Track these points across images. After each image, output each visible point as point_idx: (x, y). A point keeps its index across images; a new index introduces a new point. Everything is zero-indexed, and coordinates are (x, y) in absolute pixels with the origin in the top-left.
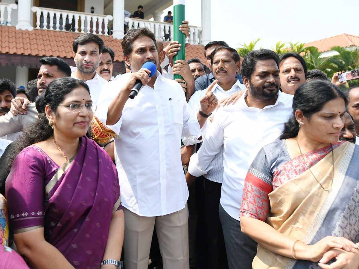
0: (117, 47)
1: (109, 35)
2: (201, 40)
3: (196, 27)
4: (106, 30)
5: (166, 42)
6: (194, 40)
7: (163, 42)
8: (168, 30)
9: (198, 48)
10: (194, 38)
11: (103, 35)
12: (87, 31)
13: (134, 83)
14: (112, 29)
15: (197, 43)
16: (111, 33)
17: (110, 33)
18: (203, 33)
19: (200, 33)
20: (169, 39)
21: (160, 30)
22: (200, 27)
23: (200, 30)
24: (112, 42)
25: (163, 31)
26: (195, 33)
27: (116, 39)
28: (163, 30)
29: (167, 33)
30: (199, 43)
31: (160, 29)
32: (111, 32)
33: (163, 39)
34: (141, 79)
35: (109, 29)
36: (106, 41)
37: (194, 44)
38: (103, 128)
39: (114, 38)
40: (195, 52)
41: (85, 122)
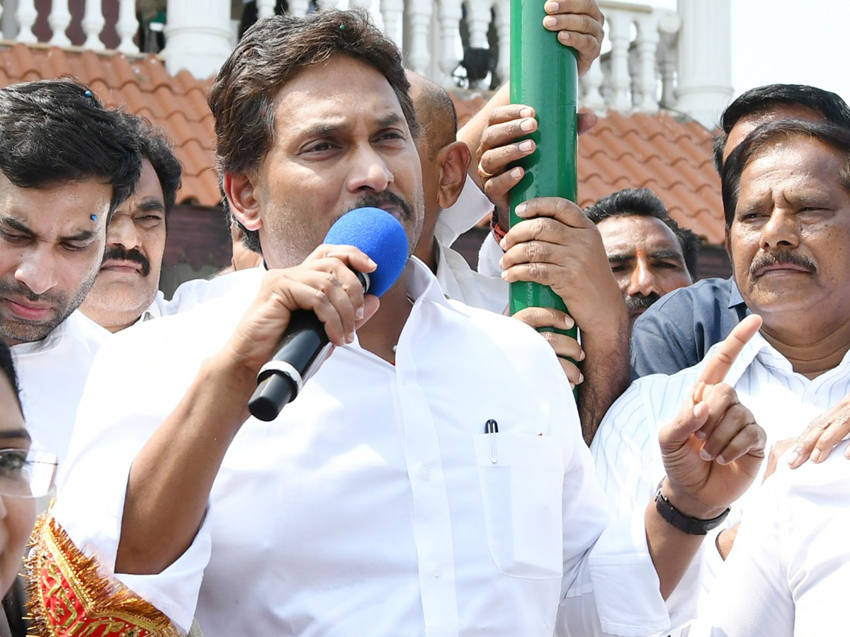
0: (188, 120)
1: (142, 49)
2: (675, 84)
3: (647, 11)
4: (128, 24)
5: (474, 95)
6: (632, 85)
7: (454, 93)
8: (485, 28)
9: (658, 129)
10: (632, 75)
11: (110, 52)
12: (18, 31)
13: (280, 331)
14: (162, 16)
15: (649, 105)
16: (153, 43)
17: (151, 41)
18: (689, 44)
19: (671, 43)
20: (488, 80)
21: (437, 24)
22: (669, 14)
23: (671, 27)
24: (164, 91)
25: (457, 32)
26: (640, 48)
27: (183, 76)
28: (456, 24)
29: (480, 42)
30: (662, 105)
31: (440, 19)
32: (154, 38)
33: (456, 80)
34: (321, 308)
35: (146, 17)
36: (124, 84)
37: (637, 110)
38: (100, 592)
39: (173, 69)
40: (640, 157)
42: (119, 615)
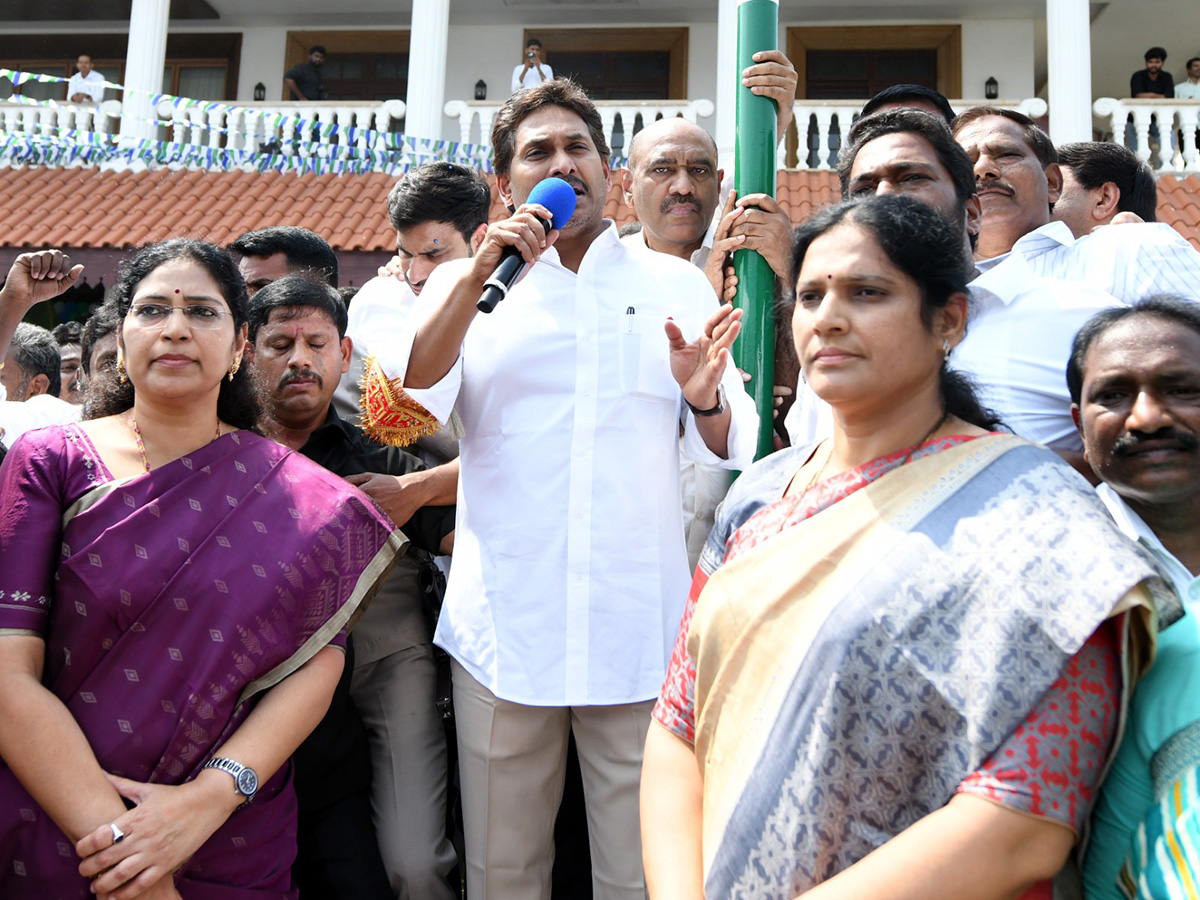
41: (177, 357)
42: (407, 411)
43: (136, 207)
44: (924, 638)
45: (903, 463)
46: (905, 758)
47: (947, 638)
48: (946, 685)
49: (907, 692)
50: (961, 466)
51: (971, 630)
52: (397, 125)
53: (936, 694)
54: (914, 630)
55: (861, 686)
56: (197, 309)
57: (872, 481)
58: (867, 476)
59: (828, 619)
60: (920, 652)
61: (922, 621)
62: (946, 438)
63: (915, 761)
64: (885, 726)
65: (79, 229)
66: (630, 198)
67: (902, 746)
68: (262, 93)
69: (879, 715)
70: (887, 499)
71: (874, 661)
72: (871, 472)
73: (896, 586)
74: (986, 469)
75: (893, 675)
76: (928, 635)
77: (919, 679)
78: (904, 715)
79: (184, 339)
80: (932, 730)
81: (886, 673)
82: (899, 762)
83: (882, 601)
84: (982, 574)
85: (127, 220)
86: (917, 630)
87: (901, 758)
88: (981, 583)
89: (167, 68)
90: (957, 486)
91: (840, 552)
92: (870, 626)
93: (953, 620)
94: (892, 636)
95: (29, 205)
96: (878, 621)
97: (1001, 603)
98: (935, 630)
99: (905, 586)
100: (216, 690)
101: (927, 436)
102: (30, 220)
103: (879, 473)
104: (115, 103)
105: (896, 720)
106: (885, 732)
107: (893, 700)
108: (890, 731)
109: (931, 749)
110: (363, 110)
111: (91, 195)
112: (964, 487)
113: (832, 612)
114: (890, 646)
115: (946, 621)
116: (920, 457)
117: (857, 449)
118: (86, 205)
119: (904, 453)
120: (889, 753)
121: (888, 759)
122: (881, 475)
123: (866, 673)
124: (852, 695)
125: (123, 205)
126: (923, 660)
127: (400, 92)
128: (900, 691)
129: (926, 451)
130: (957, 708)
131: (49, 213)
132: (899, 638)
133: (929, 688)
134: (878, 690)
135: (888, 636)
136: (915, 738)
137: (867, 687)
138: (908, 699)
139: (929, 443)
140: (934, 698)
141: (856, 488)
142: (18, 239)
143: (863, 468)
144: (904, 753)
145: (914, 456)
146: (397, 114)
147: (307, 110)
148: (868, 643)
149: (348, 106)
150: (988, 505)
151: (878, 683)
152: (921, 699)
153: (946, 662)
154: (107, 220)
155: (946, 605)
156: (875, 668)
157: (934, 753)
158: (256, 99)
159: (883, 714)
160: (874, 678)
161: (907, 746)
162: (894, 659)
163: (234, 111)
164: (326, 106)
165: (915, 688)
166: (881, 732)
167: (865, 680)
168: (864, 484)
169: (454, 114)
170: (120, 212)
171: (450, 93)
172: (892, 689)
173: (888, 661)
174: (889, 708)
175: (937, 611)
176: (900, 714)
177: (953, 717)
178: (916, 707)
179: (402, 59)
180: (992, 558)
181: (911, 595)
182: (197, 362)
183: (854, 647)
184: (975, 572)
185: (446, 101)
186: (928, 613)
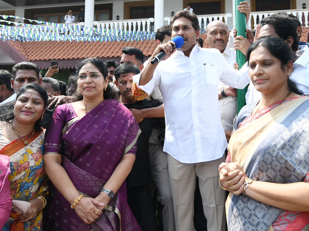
34: (164, 49)
41: (89, 87)
43: (89, 48)
44: (285, 149)
45: (279, 105)
46: (281, 177)
47: (290, 149)
48: (291, 161)
49: (281, 162)
50: (294, 105)
51: (297, 147)
52: (152, 24)
53: (288, 163)
54: (282, 147)
55: (269, 161)
56: (93, 75)
57: (272, 110)
58: (270, 109)
59: (260, 144)
60: (284, 153)
61: (284, 145)
62: (290, 98)
63: (283, 178)
64: (276, 170)
65: (76, 54)
66: (206, 40)
67: (280, 175)
68: (118, 18)
69: (274, 168)
70: (275, 114)
71: (272, 155)
72: (271, 107)
73: (278, 136)
74: (300, 105)
75: (277, 158)
76: (286, 148)
77: (284, 159)
78: (280, 168)
79: (90, 83)
80: (287, 171)
81: (275, 158)
82: (279, 178)
83: (273, 140)
84: (299, 133)
85: (87, 51)
86: (283, 147)
87: (280, 178)
88: (299, 135)
89: (95, 13)
90: (293, 110)
91: (263, 128)
92: (271, 147)
93: (292, 145)
94: (277, 149)
95: (63, 49)
96: (273, 145)
97: (304, 141)
98: (287, 147)
99: (280, 136)
100: (109, 166)
101: (286, 98)
102: (64, 53)
103: (273, 108)
104: (83, 22)
105: (278, 169)
106: (276, 172)
107: (277, 164)
108: (277, 171)
109: (287, 175)
110: (144, 21)
111: (78, 46)
112: (295, 111)
113: (262, 143)
114: (276, 151)
115: (290, 145)
116: (284, 103)
117: (267, 102)
118: (77, 48)
119: (280, 103)
120: (277, 176)
121: (277, 178)
122: (274, 108)
123: (270, 158)
124: (267, 163)
125: (86, 48)
126: (285, 155)
127: (152, 15)
128: (279, 162)
129: (285, 101)
130: (294, 166)
131: (68, 51)
132: (278, 149)
133: (286, 161)
134: (273, 162)
135: (275, 149)
136: (283, 173)
137: (271, 161)
138: (281, 164)
139: (286, 100)
140: (288, 164)
141: (267, 112)
142: (61, 57)
143: (269, 107)
144: (281, 176)
145: (282, 103)
146: (152, 21)
147: (130, 22)
148: (271, 151)
149: (140, 20)
150: (301, 115)
151: (273, 160)
152: (285, 164)
153: (290, 155)
154: (83, 52)
155: (290, 141)
156: (273, 157)
157: (288, 176)
158: (117, 20)
159: (275, 167)
160: (272, 159)
161: (281, 175)
162: (277, 155)
163: (111, 23)
164: (134, 20)
165: (283, 161)
166: (275, 172)
167: (270, 160)
168: (270, 110)
169: (166, 20)
170: (85, 50)
171: (165, 15)
172: (277, 162)
173: (276, 155)
174: (276, 166)
175: (288, 142)
176: (279, 168)
177: (293, 168)
178: (283, 166)
179: (153, 7)
180: (302, 129)
181: (281, 139)
182: (95, 87)
183: (267, 152)
184: (297, 132)
185: (164, 18)
186: (286, 143)
